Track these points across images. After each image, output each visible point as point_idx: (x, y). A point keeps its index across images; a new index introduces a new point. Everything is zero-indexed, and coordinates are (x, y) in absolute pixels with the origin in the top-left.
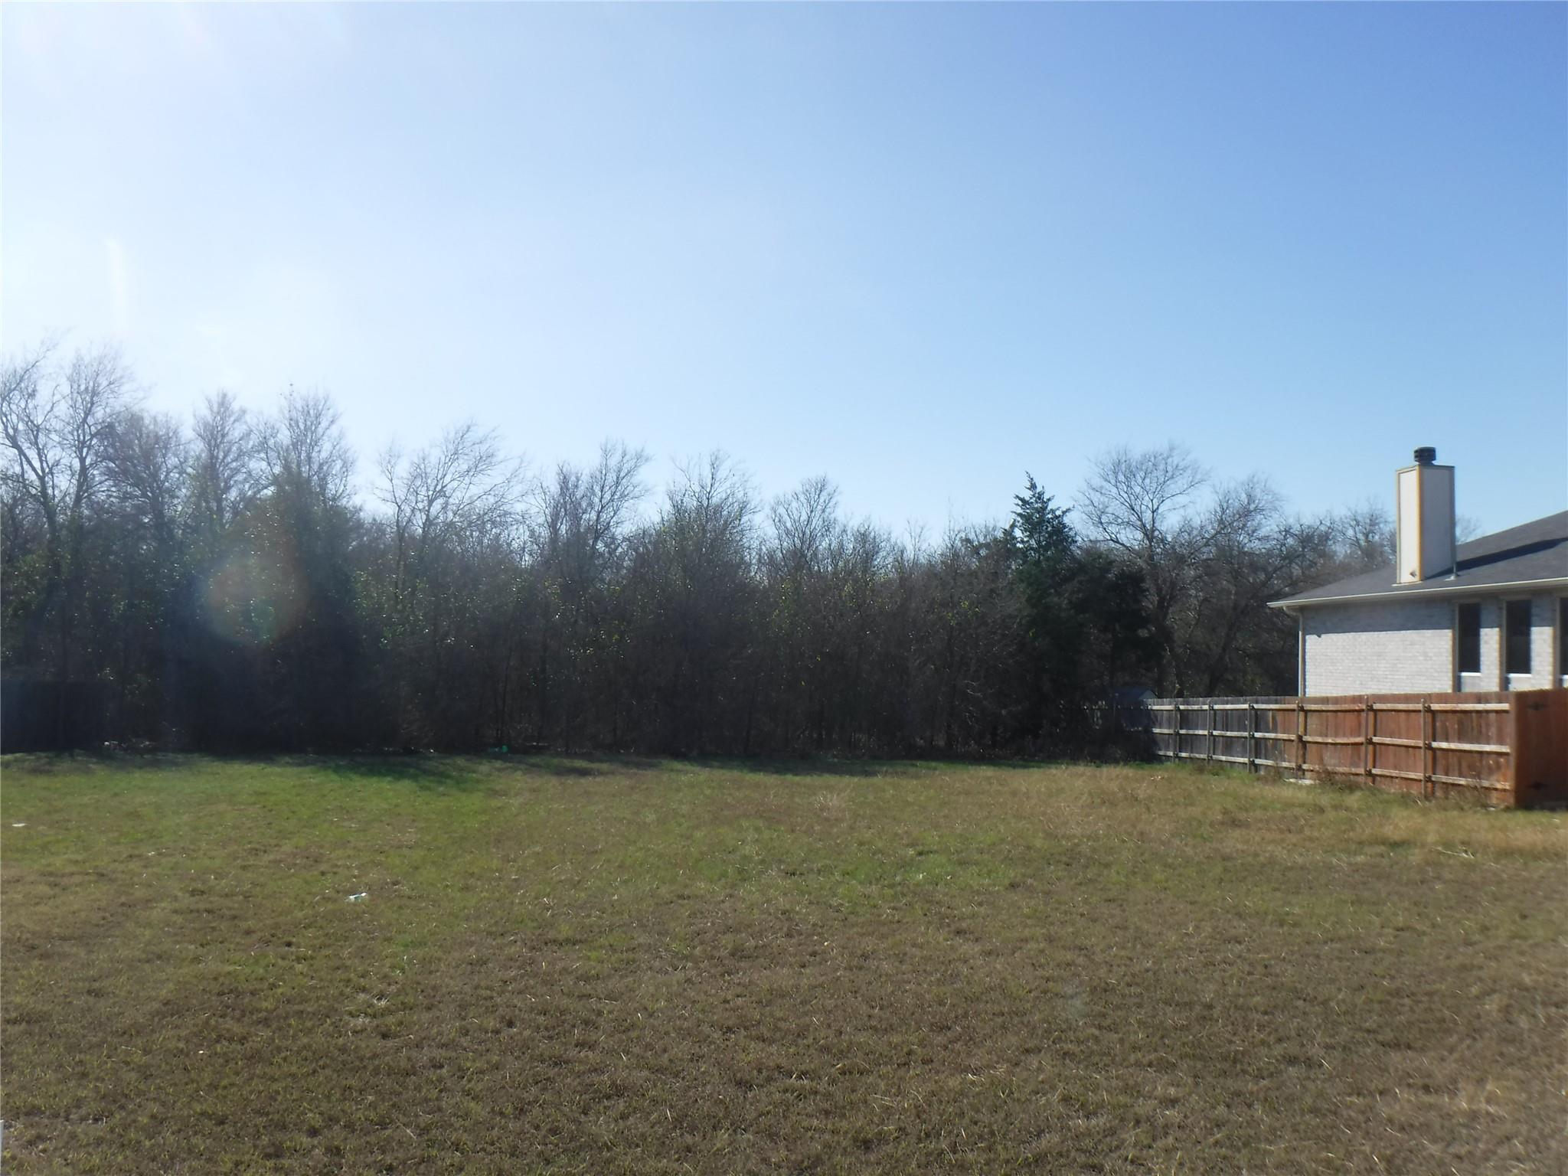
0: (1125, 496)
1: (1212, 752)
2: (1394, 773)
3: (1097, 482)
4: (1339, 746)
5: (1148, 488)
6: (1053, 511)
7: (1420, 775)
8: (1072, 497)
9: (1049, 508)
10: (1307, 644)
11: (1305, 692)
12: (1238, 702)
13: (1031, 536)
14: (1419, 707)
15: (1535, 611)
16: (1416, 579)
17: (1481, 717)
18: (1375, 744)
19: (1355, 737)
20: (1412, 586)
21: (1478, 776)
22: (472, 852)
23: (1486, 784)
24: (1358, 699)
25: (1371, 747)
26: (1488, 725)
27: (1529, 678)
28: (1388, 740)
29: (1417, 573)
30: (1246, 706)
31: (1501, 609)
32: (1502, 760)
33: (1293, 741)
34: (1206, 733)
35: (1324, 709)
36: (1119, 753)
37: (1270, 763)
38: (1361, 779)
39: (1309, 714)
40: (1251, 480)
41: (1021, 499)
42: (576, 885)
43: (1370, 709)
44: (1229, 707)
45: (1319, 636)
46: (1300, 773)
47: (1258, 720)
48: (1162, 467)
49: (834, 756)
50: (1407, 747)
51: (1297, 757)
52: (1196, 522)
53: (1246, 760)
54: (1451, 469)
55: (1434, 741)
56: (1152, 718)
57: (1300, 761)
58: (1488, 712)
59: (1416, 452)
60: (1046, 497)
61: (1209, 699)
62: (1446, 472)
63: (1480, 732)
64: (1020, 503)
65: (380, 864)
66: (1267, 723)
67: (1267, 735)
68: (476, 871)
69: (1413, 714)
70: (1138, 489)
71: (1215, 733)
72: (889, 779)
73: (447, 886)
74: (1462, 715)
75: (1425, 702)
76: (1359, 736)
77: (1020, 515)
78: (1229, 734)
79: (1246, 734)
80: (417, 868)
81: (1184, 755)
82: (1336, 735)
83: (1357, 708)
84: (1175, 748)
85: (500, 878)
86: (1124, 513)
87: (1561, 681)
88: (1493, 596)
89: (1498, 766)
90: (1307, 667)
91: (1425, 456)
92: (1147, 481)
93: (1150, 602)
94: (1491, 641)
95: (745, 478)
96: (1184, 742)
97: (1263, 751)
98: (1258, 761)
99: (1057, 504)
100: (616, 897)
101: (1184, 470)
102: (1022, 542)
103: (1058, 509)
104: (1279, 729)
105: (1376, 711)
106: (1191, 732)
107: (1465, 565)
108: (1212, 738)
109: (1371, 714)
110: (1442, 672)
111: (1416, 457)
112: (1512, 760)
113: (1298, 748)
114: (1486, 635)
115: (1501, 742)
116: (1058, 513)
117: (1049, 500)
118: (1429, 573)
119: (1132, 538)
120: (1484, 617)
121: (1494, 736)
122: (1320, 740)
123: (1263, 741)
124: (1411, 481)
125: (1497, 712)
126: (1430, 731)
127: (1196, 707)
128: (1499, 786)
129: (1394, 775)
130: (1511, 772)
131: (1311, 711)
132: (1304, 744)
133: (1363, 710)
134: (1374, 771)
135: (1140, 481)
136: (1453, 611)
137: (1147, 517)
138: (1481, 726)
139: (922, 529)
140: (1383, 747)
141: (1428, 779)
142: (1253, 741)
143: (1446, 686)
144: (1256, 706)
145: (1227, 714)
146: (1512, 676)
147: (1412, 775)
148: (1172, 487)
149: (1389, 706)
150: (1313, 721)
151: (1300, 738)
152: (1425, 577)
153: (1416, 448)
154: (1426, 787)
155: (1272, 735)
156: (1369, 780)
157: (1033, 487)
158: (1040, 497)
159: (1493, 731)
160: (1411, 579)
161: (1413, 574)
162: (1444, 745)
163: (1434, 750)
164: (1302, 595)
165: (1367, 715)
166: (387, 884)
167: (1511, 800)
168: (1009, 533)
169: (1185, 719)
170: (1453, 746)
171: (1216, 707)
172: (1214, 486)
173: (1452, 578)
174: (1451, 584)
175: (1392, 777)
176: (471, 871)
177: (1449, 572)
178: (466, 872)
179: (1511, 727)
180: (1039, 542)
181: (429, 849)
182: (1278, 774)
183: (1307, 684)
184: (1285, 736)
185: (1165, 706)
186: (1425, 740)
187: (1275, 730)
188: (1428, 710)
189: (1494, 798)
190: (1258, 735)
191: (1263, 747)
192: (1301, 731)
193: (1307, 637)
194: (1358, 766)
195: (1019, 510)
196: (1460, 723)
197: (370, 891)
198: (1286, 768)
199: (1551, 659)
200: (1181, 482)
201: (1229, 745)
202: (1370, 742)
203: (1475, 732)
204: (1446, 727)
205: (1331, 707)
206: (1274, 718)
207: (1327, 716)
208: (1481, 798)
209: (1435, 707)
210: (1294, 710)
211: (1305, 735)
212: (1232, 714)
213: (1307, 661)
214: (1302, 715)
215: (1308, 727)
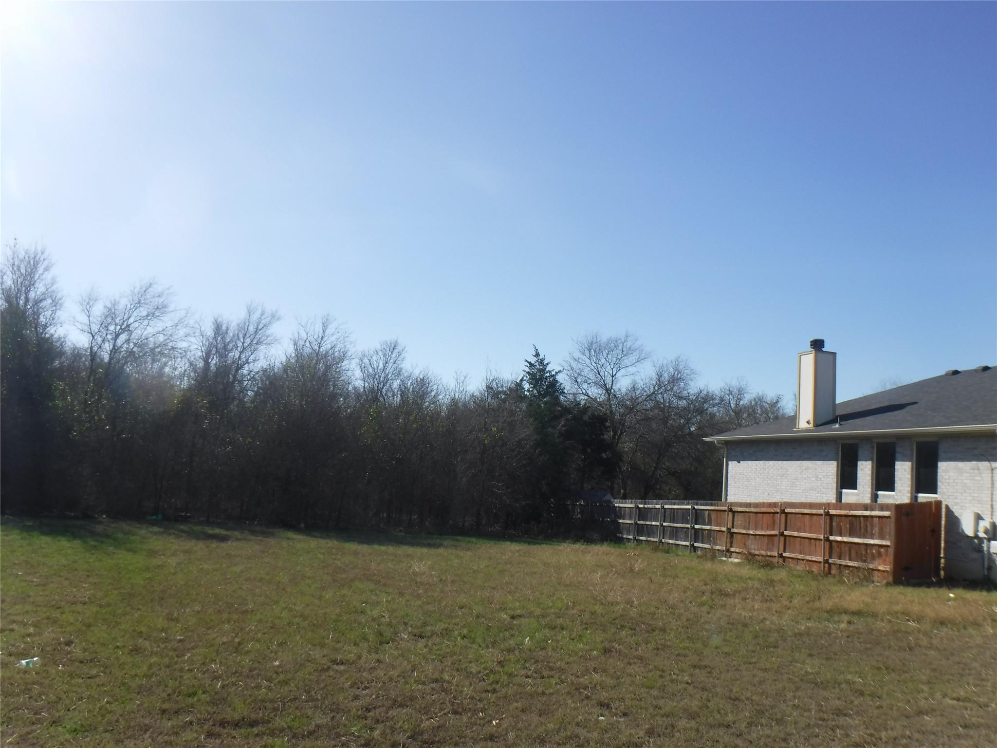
0: (594, 364)
1: (661, 537)
2: (800, 556)
3: (577, 355)
4: (758, 537)
5: (610, 361)
6: (550, 372)
7: (820, 559)
8: (560, 364)
9: (547, 369)
10: (729, 467)
11: (727, 499)
12: (683, 504)
13: (534, 387)
14: (822, 512)
15: (898, 450)
16: (811, 426)
17: (867, 520)
18: (785, 536)
19: (770, 531)
20: (807, 430)
21: (864, 561)
22: (139, 609)
23: (871, 566)
24: (774, 505)
25: (782, 538)
26: (872, 526)
27: (894, 495)
28: (795, 534)
29: (812, 422)
30: (689, 507)
31: (873, 447)
32: (882, 550)
33: (724, 532)
34: (658, 524)
35: (747, 510)
36: (596, 536)
37: (707, 546)
38: (775, 560)
39: (736, 514)
40: (677, 360)
41: (528, 362)
42: (238, 649)
43: (783, 512)
44: (675, 507)
45: (739, 462)
46: (728, 554)
47: (698, 516)
48: (621, 348)
49: (401, 531)
50: (810, 539)
51: (726, 543)
52: (640, 384)
53: (688, 544)
54: (834, 354)
55: (831, 535)
56: (619, 513)
57: (729, 545)
58: (872, 517)
59: (811, 342)
60: (546, 362)
61: (661, 501)
62: (831, 356)
63: (866, 530)
64: (528, 365)
65: (55, 622)
66: (705, 521)
67: (704, 527)
68: (143, 629)
69: (815, 517)
70: (603, 361)
71: (665, 524)
72: (450, 551)
73: (118, 647)
74: (853, 519)
75: (825, 509)
76: (773, 530)
77: (528, 373)
78: (675, 525)
79: (689, 526)
80: (89, 626)
81: (641, 538)
82: (756, 529)
83: (773, 511)
84: (634, 533)
85: (166, 639)
86: (592, 376)
87: (916, 498)
88: (867, 439)
89: (880, 555)
90: (729, 482)
91: (817, 345)
92: (610, 356)
93: (608, 436)
94: (865, 470)
95: (347, 335)
96: (640, 530)
97: (701, 538)
98: (696, 545)
99: (553, 367)
100: (277, 663)
101: (635, 350)
102: (528, 391)
103: (553, 370)
104: (713, 523)
105: (787, 514)
106: (648, 523)
107: (845, 418)
108: (662, 528)
109: (783, 515)
110: (828, 488)
111: (811, 345)
112: (891, 551)
113: (727, 538)
114: (862, 464)
115: (882, 537)
116: (553, 373)
117: (547, 364)
118: (819, 423)
119: (595, 392)
120: (861, 452)
121: (877, 534)
122: (744, 532)
123: (700, 531)
124: (809, 361)
125: (879, 517)
126: (828, 529)
127: (650, 506)
128: (880, 568)
129: (800, 558)
130: (891, 558)
131: (738, 512)
132: (732, 535)
133: (778, 513)
134: (784, 554)
135: (605, 356)
136: (838, 448)
137: (609, 381)
138: (867, 526)
139: (465, 378)
140: (792, 538)
141: (826, 562)
142: (693, 531)
143: (832, 498)
144: (696, 507)
145: (674, 512)
146: (880, 493)
147: (814, 559)
148: (626, 361)
149: (797, 510)
150: (739, 519)
151: (729, 529)
152: (816, 425)
153: (812, 340)
154: (824, 567)
155: (708, 527)
156: (781, 560)
157: (537, 355)
158: (541, 362)
159: (876, 530)
160: (807, 426)
161: (808, 422)
162: (839, 539)
163: (831, 542)
164: (726, 434)
165: (780, 515)
166: (60, 644)
167: (891, 579)
168: (519, 385)
169: (643, 514)
170: (845, 539)
171: (666, 507)
172: (653, 362)
173: (837, 426)
174: (836, 430)
175: (798, 559)
176: (139, 630)
177: (834, 421)
178: (135, 631)
179: (891, 528)
180: (539, 392)
181: (101, 606)
182: (713, 555)
183: (728, 493)
184: (717, 528)
185: (628, 505)
186: (824, 535)
187: (710, 524)
188: (827, 514)
189: (876, 577)
190: (697, 527)
191: (700, 535)
192: (730, 526)
193: (730, 462)
194: (772, 550)
195: (528, 370)
196: (851, 524)
197: (43, 653)
198: (718, 550)
199: (910, 483)
200: (632, 358)
201: (675, 533)
202: (782, 534)
203: (863, 530)
204: (841, 527)
205: (753, 510)
206: (709, 516)
207: (750, 516)
208: (868, 576)
209: (832, 512)
210: (725, 511)
211: (733, 528)
212: (677, 513)
213: (729, 478)
214: (730, 514)
215: (735, 523)
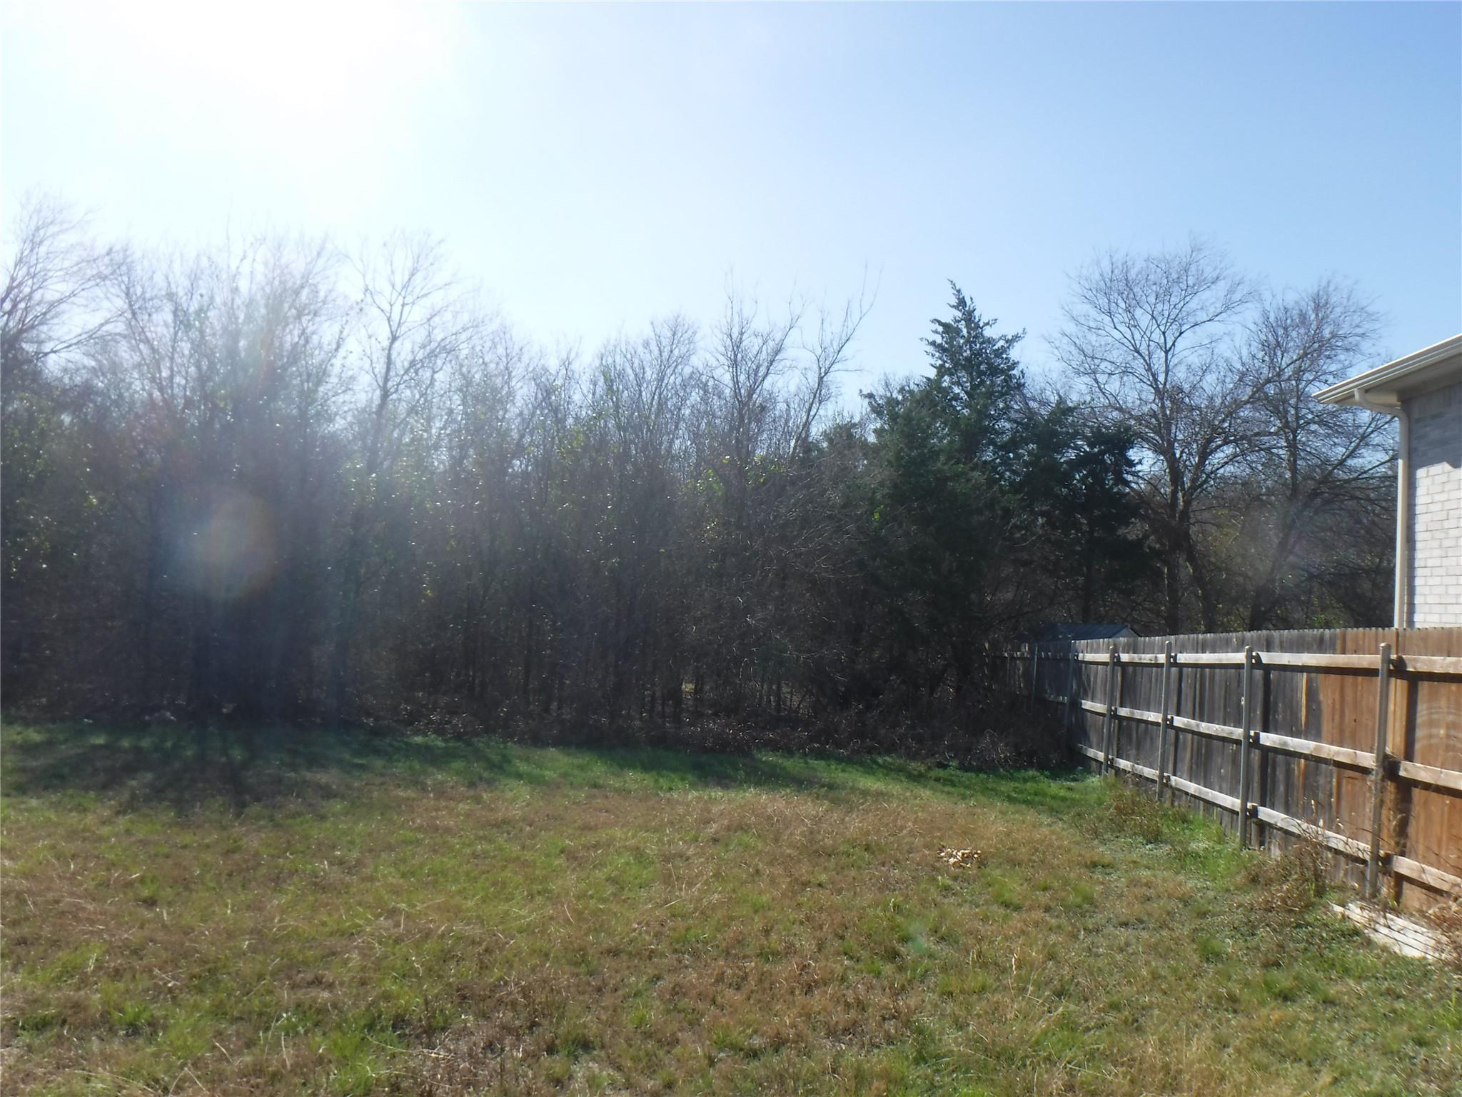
1: (1167, 767)
6: (992, 341)
9: (986, 336)
10: (1422, 491)
11: (1411, 622)
12: (1226, 646)
30: (1240, 657)
33: (1365, 771)
34: (1159, 719)
36: (1002, 751)
37: (1299, 826)
39: (1424, 688)
40: (1324, 287)
41: (941, 323)
44: (1206, 658)
46: (1385, 882)
47: (1271, 696)
51: (1379, 826)
53: (1233, 802)
57: (1388, 840)
60: (980, 318)
61: (1171, 639)
64: (940, 329)
66: (1295, 714)
67: (1293, 743)
71: (1179, 721)
77: (937, 346)
78: (1205, 727)
79: (1238, 733)
81: (1121, 763)
84: (1110, 746)
90: (1420, 555)
96: (1123, 736)
97: (1281, 788)
98: (1266, 813)
99: (999, 330)
101: (1216, 280)
103: (1000, 337)
104: (1327, 727)
106: (1139, 714)
108: (1171, 733)
113: (1381, 801)
116: (1000, 343)
117: (986, 324)
123: (1280, 758)
127: (1146, 658)
131: (1432, 677)
132: (1403, 790)
142: (1256, 755)
144: (1266, 658)
145: (1203, 678)
148: (1196, 310)
150: (1439, 713)
151: (1390, 767)
155: (1308, 746)
157: (960, 303)
158: (971, 320)
169: (1128, 684)
171: (1183, 658)
183: (1418, 600)
184: (1342, 753)
185: (1099, 654)
187: (1311, 733)
190: (1268, 739)
191: (1280, 775)
192: (1394, 745)
200: (1211, 302)
201: (1203, 757)
206: (1312, 694)
210: (1370, 672)
211: (1409, 756)
212: (1212, 677)
213: (1419, 536)
214: (1398, 689)
215: (1420, 733)
